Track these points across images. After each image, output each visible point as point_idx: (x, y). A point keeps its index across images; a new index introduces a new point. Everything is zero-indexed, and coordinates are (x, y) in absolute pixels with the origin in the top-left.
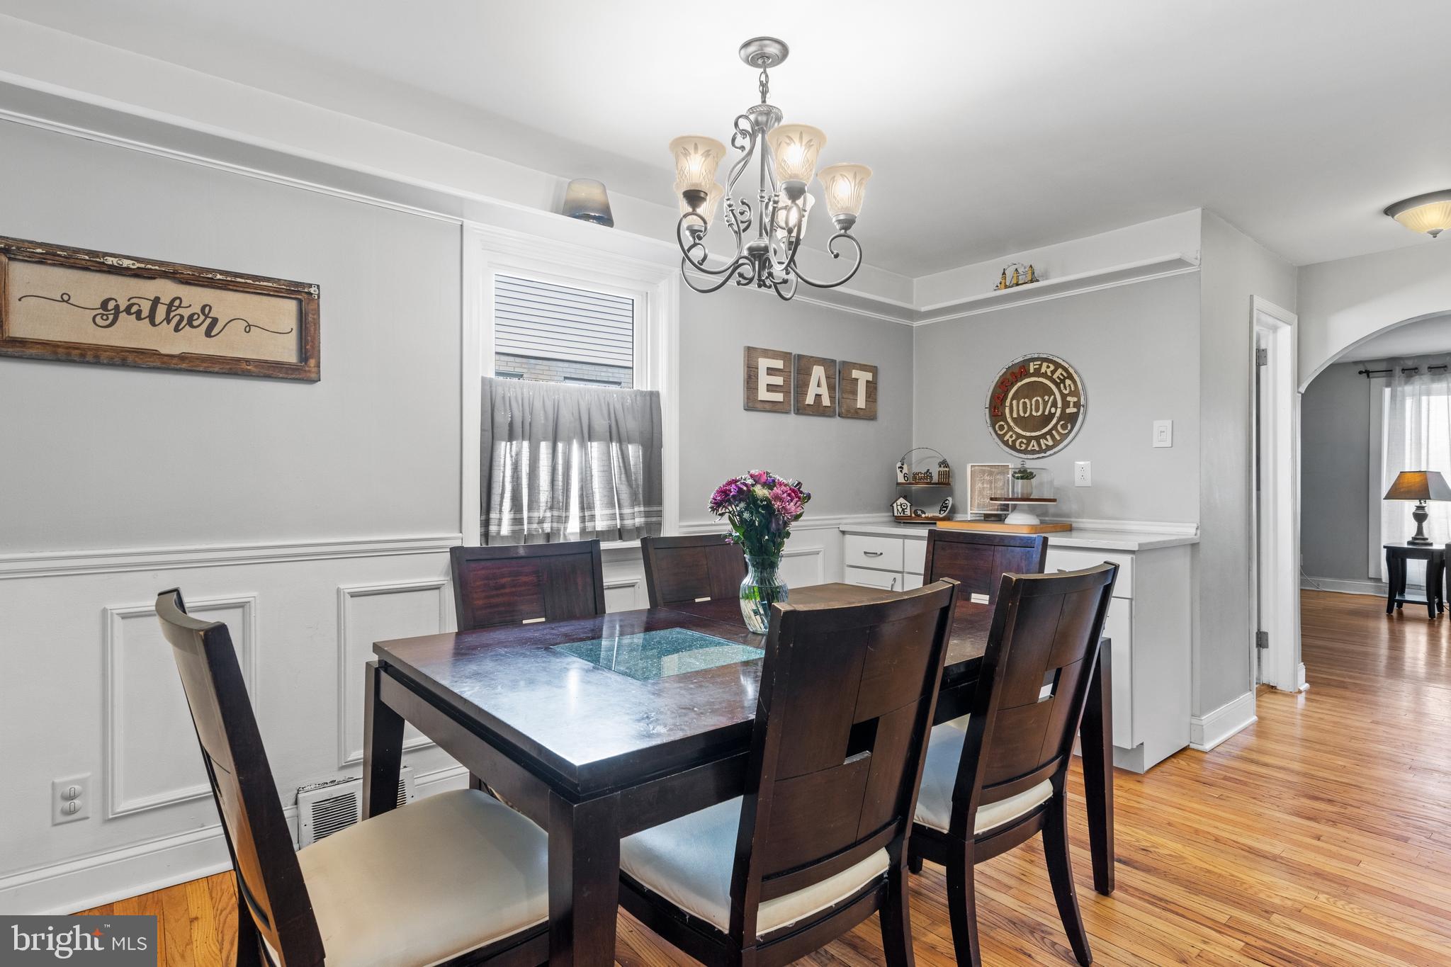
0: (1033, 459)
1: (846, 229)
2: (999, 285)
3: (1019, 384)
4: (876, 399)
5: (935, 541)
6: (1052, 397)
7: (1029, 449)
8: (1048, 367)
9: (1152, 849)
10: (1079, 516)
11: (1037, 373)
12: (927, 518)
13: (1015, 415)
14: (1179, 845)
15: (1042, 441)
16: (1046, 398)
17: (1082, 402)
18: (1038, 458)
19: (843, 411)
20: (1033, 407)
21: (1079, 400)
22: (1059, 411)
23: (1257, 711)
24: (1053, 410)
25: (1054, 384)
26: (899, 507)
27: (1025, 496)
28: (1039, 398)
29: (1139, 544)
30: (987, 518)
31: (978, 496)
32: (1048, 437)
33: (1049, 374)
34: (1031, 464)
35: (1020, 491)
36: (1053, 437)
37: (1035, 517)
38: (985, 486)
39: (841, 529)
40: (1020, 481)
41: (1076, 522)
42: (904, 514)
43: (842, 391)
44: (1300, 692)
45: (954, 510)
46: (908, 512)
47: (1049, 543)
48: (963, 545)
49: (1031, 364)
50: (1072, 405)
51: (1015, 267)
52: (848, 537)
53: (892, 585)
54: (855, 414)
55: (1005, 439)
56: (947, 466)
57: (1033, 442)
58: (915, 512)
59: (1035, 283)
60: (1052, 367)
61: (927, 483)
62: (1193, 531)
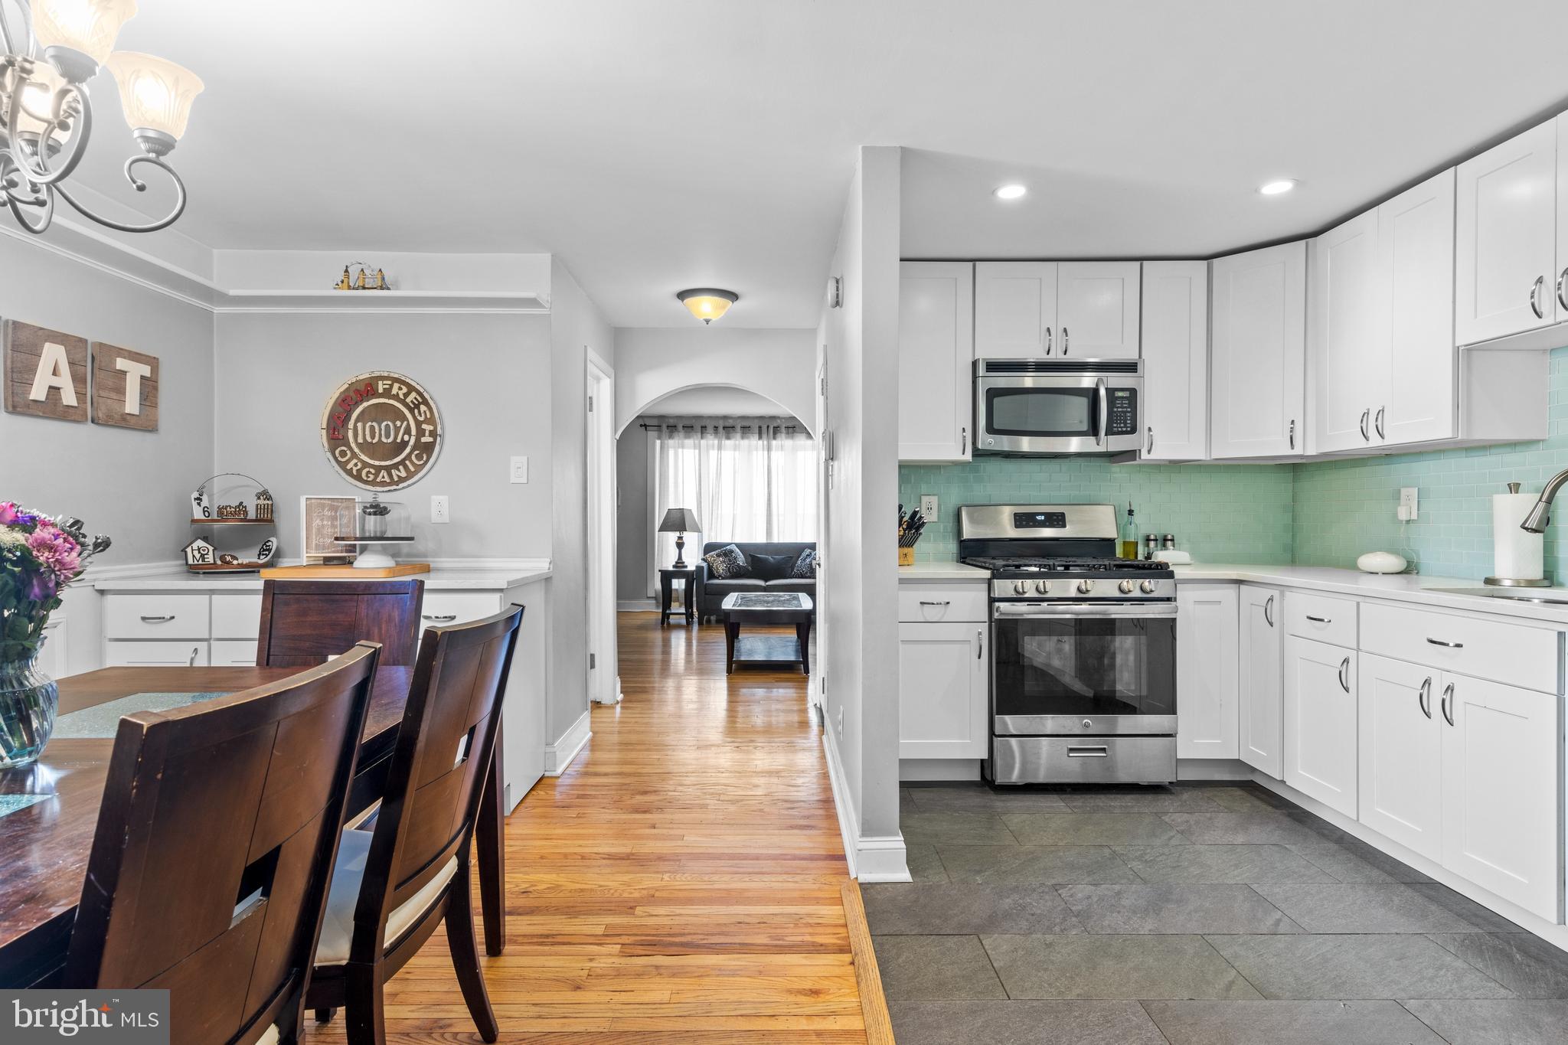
0: (383, 492)
1: (159, 153)
2: (340, 283)
3: (365, 404)
4: (157, 404)
5: (274, 594)
6: (405, 423)
7: (378, 480)
8: (400, 389)
9: (531, 889)
10: (436, 555)
11: (387, 393)
12: (241, 565)
13: (360, 440)
14: (554, 875)
15: (394, 472)
16: (398, 423)
17: (439, 431)
18: (389, 491)
19: (100, 415)
20: (383, 432)
21: (436, 428)
22: (413, 440)
23: (591, 727)
24: (406, 438)
25: (408, 409)
26: (196, 553)
27: (378, 535)
28: (389, 423)
29: (508, 582)
30: (328, 561)
31: (316, 537)
32: (401, 467)
33: (402, 397)
34: (384, 499)
35: (372, 529)
36: (406, 468)
37: (390, 558)
38: (325, 523)
39: (97, 588)
40: (372, 517)
41: (433, 562)
42: (203, 560)
43: (99, 386)
44: (618, 703)
45: (278, 554)
46: (210, 559)
47: (425, 587)
48: (316, 597)
49: (380, 383)
50: (427, 433)
51: (360, 267)
52: (110, 598)
53: (192, 660)
54: (124, 422)
55: (348, 467)
56: (269, 498)
57: (383, 473)
58: (222, 558)
59: (385, 291)
60: (405, 390)
61: (241, 520)
62: (547, 565)
